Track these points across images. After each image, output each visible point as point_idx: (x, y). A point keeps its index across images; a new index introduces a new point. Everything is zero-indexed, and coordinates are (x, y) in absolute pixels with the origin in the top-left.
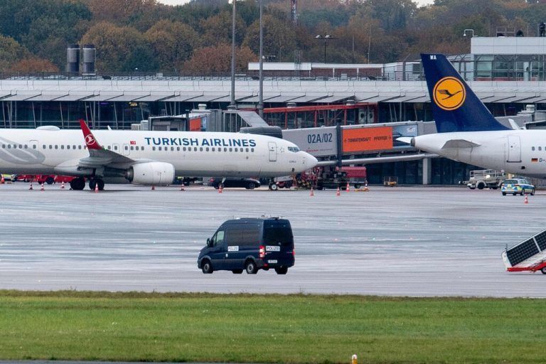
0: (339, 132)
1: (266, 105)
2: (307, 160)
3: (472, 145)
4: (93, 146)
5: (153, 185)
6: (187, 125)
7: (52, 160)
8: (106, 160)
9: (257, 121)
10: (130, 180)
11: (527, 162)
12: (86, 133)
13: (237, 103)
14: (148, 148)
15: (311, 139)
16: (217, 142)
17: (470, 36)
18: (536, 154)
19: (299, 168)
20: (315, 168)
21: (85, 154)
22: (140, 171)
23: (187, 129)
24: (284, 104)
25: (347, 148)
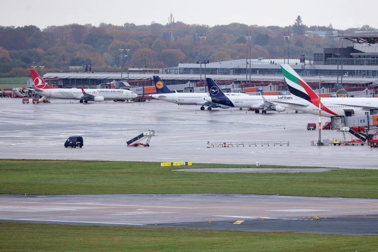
0: (143, 88)
1: (130, 80)
2: (136, 95)
3: (165, 97)
4: (84, 93)
5: (100, 101)
6: (110, 87)
7: (75, 96)
8: (88, 96)
9: (127, 84)
10: (94, 100)
11: (177, 100)
12: (82, 90)
13: (123, 79)
14: (98, 93)
15: (137, 90)
16: (114, 91)
17: (178, 63)
18: (180, 99)
19: (134, 97)
20: (138, 97)
21: (82, 95)
22: (96, 98)
23: (110, 88)
24: (134, 80)
25: (145, 92)
